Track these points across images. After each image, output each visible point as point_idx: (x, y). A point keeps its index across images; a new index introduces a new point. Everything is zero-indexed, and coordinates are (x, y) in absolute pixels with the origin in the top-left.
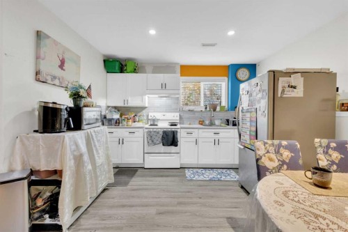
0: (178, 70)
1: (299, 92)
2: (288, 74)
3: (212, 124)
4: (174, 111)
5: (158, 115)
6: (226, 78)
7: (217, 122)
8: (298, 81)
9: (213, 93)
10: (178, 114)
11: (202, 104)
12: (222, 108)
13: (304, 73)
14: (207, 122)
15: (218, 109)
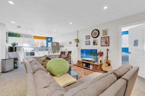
0: (33, 37)
1: (55, 45)
2: (54, 43)
3: (42, 50)
4: (32, 47)
5: (27, 49)
6: (46, 40)
7: (44, 50)
8: (55, 43)
9: (42, 43)
10: (33, 48)
11: (40, 46)
12: (45, 47)
13: (56, 43)
14: (41, 50)
15: (44, 47)
